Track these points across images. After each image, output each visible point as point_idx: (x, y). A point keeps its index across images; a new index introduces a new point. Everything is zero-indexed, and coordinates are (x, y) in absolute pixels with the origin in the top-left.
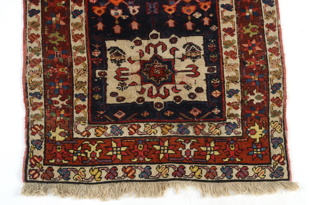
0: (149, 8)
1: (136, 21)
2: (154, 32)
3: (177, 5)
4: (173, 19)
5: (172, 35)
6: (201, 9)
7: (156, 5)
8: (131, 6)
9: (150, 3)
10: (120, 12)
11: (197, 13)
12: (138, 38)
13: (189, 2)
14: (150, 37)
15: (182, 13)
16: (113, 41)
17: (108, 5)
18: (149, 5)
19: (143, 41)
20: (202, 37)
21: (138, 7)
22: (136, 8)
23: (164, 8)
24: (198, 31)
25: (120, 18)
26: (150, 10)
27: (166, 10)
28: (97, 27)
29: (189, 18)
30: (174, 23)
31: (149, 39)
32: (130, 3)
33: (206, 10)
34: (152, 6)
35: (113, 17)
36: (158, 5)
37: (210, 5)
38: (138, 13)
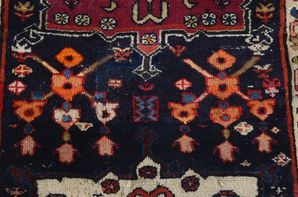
0: (138, 108)
1: (109, 137)
2: (148, 162)
3: (200, 103)
4: (189, 135)
5: (186, 170)
6: (252, 114)
7: (153, 102)
8: (99, 103)
9: (142, 98)
10: (74, 114)
11: (243, 124)
12: (110, 176)
13: (226, 99)
14: (138, 173)
15: (211, 123)
16: (55, 181)
17: (49, 99)
18: (138, 102)
19: (122, 183)
20: (255, 180)
21: (115, 105)
22: (111, 107)
23: (172, 109)
24: (245, 164)
25: (74, 129)
26: (141, 112)
27: (176, 114)
28: (20, 148)
29: (226, 134)
30: (193, 144)
31: (135, 178)
32: (98, 95)
33: (263, 117)
34: (145, 105)
35: (58, 125)
36: (158, 102)
37: (273, 106)
38: (114, 119)
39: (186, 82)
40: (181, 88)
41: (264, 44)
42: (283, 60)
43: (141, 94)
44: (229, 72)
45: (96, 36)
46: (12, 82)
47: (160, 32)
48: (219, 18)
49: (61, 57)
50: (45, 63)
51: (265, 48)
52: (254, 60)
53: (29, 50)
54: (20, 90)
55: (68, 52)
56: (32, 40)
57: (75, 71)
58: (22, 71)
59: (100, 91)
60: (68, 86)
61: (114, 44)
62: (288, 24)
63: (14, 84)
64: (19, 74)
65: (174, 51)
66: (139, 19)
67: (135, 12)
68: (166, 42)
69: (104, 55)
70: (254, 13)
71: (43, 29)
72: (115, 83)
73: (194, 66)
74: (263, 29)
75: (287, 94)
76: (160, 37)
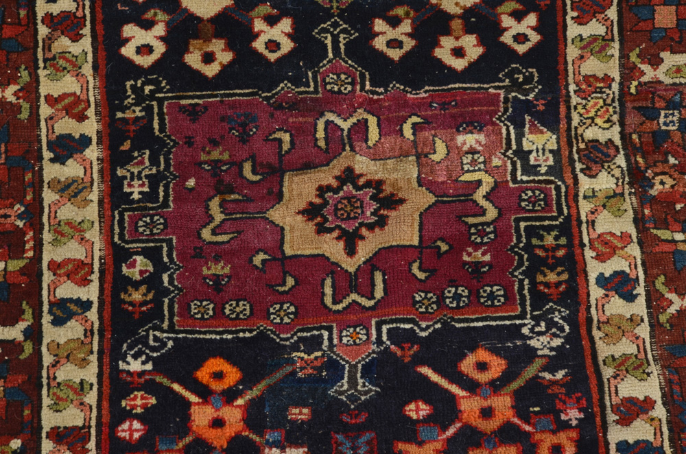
3: (449, 440)
7: (368, 443)
8: (274, 449)
9: (347, 437)
13: (494, 432)
17: (187, 447)
18: (341, 444)
21: (301, 451)
32: (270, 436)
34: (354, 448)
36: (375, 442)
37: (575, 441)
39: (422, 406)
40: (415, 417)
41: (555, 335)
42: (589, 362)
43: (345, 429)
44: (496, 386)
45: (262, 335)
46: (122, 421)
47: (373, 323)
48: (474, 294)
49: (203, 374)
50: (176, 387)
51: (557, 342)
52: (538, 363)
53: (149, 367)
54: (136, 435)
55: (216, 364)
56: (153, 349)
57: (229, 396)
58: (139, 402)
59: (273, 428)
60: (218, 423)
61: (295, 347)
62: (593, 302)
63: (126, 426)
64: (134, 407)
65: (399, 353)
66: (335, 302)
67: (328, 290)
68: (385, 338)
69: (278, 367)
70: (533, 284)
71: (171, 329)
72: (300, 414)
73: (435, 377)
74: (552, 311)
75: (598, 419)
76: (374, 332)
